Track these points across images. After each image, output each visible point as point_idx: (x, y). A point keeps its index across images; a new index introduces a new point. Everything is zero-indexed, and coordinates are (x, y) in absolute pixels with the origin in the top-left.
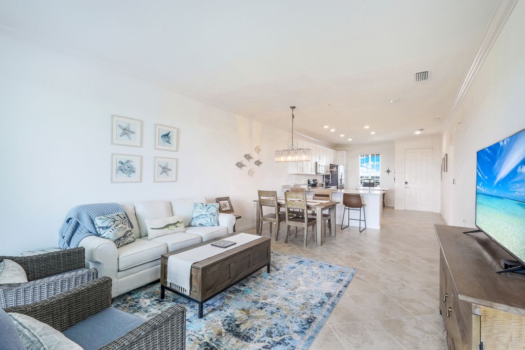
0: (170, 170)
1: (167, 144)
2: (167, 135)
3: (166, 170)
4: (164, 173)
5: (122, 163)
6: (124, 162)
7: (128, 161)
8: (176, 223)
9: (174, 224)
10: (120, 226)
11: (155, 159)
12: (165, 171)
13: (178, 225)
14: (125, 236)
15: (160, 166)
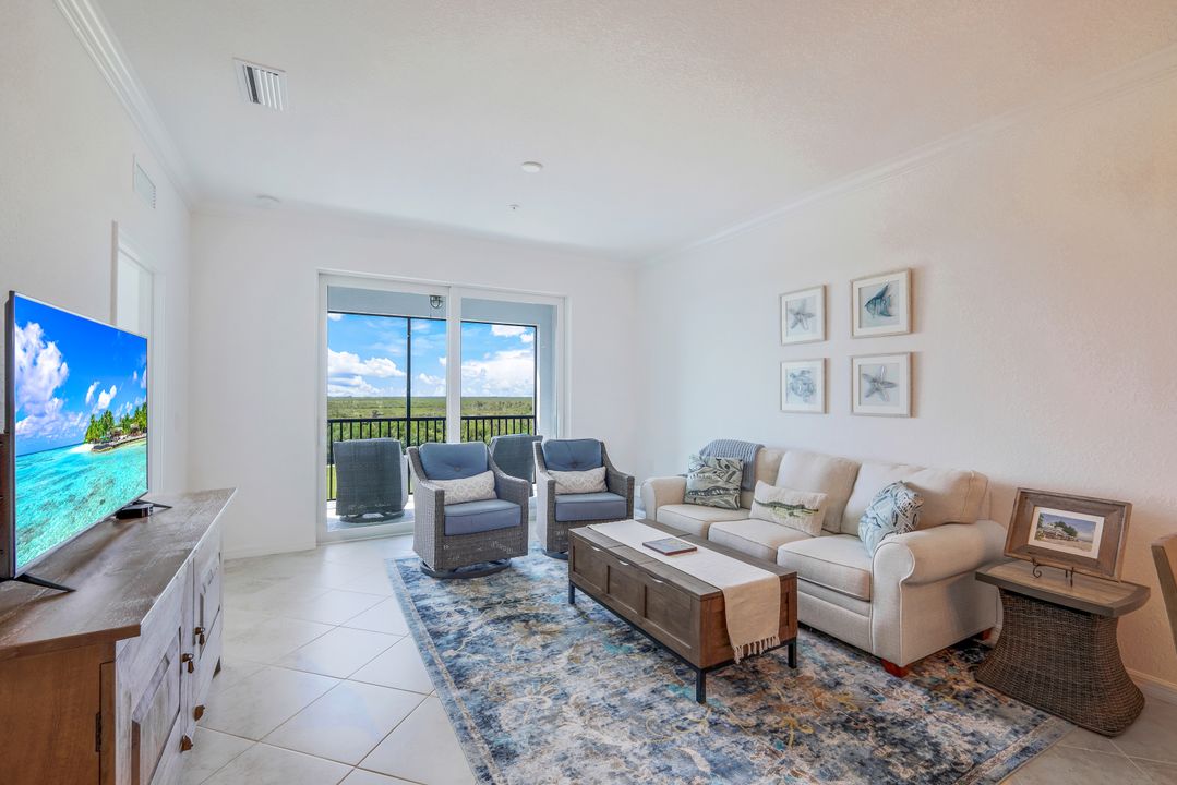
0: (891, 385)
1: (883, 318)
2: (881, 296)
3: (882, 387)
4: (876, 395)
5: (794, 377)
6: (797, 374)
7: (803, 372)
8: (795, 507)
9: (790, 508)
10: (706, 475)
11: (852, 360)
12: (877, 390)
13: (796, 512)
14: (708, 492)
15: (866, 376)
